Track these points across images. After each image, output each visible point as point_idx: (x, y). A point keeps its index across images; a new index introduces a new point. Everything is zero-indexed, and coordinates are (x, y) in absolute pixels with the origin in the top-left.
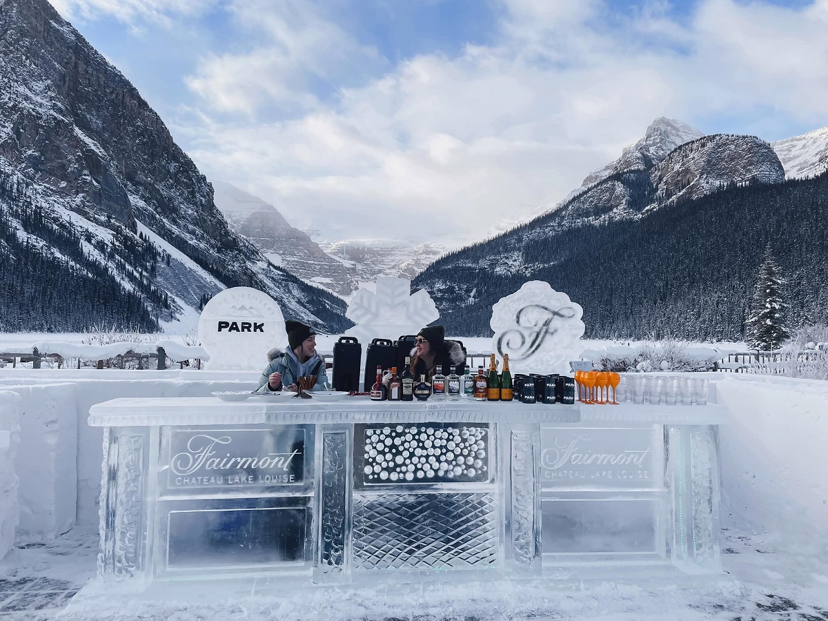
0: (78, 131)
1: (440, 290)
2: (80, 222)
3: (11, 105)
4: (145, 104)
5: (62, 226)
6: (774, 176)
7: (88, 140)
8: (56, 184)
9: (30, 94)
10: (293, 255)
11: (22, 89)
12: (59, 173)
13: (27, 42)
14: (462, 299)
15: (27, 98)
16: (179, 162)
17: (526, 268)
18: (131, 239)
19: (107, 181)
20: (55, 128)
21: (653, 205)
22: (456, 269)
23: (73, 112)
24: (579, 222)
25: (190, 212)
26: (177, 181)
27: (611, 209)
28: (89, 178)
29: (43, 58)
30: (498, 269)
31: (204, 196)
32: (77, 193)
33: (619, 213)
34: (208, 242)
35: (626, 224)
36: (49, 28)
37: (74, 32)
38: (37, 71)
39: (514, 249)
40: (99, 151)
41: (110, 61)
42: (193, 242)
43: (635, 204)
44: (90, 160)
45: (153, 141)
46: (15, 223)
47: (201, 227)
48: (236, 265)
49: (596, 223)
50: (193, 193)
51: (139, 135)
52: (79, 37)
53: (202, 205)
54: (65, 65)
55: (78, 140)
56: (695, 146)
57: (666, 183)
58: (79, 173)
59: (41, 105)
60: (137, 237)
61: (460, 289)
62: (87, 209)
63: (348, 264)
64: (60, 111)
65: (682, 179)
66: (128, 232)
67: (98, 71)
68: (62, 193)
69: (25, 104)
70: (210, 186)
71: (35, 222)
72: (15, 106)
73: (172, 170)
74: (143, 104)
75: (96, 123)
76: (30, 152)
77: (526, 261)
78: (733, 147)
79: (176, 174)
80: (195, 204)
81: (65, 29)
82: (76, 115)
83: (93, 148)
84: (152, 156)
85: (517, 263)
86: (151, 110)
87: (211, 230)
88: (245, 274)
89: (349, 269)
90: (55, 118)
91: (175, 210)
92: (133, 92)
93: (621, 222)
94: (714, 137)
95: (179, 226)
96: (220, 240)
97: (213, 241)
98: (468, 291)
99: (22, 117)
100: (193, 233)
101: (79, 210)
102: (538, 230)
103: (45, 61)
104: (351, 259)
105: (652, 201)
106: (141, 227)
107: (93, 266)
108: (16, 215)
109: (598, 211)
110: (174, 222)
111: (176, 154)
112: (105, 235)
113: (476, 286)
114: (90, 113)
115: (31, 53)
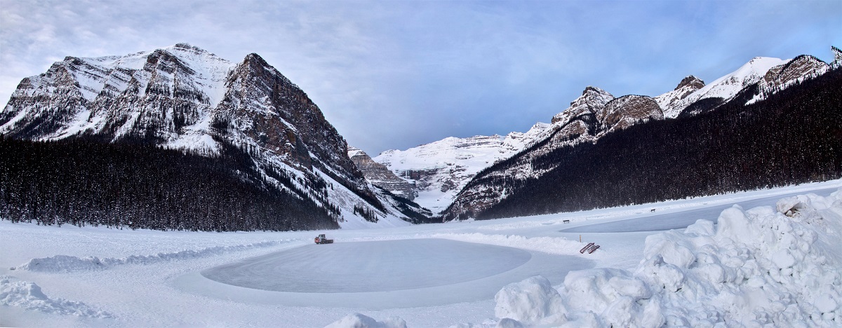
0: (282, 120)
1: (482, 192)
2: (289, 169)
3: (251, 111)
4: (310, 101)
5: (281, 171)
6: (660, 115)
7: (287, 123)
8: (274, 149)
9: (259, 104)
10: (377, 179)
11: (256, 102)
12: (275, 143)
13: (255, 79)
14: (496, 195)
15: (258, 106)
16: (328, 130)
17: (535, 173)
18: (312, 175)
19: (298, 145)
20: (272, 120)
21: (602, 132)
22: (491, 178)
23: (277, 111)
24: (562, 144)
25: (336, 158)
26: (328, 141)
27: (579, 135)
28: (289, 144)
29: (263, 85)
30: (517, 175)
31: (342, 148)
32: (284, 153)
33: (584, 137)
34: (346, 174)
35: (588, 144)
36: (263, 70)
37: (275, 70)
38: (261, 92)
39: (525, 163)
40: (294, 129)
41: (293, 82)
42: (339, 175)
43: (592, 132)
44: (289, 134)
45: (315, 120)
46: (262, 172)
47: (342, 166)
48: (362, 186)
49: (572, 144)
50: (336, 147)
51: (309, 118)
52: (277, 72)
53: (342, 153)
54: (272, 87)
55: (283, 124)
56: (619, 100)
57: (607, 120)
58: (284, 142)
59: (265, 109)
60: (314, 174)
61: (495, 190)
62: (290, 161)
63: (411, 181)
64: (274, 110)
65: (614, 118)
66: (309, 171)
67: (287, 88)
68: (278, 153)
69: (257, 110)
70: (345, 142)
71: (270, 171)
72: (253, 111)
73: (325, 135)
74: (309, 101)
75: (289, 114)
76: (261, 134)
77: (534, 169)
78: (638, 101)
79: (327, 137)
80: (338, 153)
81: (270, 70)
82: (279, 112)
83: (290, 127)
84: (316, 128)
85: (529, 171)
86: (313, 104)
87: (347, 167)
88: (367, 191)
89: (411, 185)
90: (272, 115)
91: (329, 157)
92: (304, 96)
93: (586, 142)
94: (628, 96)
95: (331, 166)
96: (352, 173)
97: (349, 173)
98: (500, 191)
99: (257, 116)
100: (338, 169)
101: (286, 162)
102: (538, 150)
103: (264, 87)
104: (411, 178)
105: (601, 130)
106: (315, 169)
107: (299, 192)
108: (262, 167)
109: (572, 137)
110: (328, 164)
111: (327, 126)
112: (300, 174)
113: (506, 187)
114: (285, 109)
115: (258, 84)
